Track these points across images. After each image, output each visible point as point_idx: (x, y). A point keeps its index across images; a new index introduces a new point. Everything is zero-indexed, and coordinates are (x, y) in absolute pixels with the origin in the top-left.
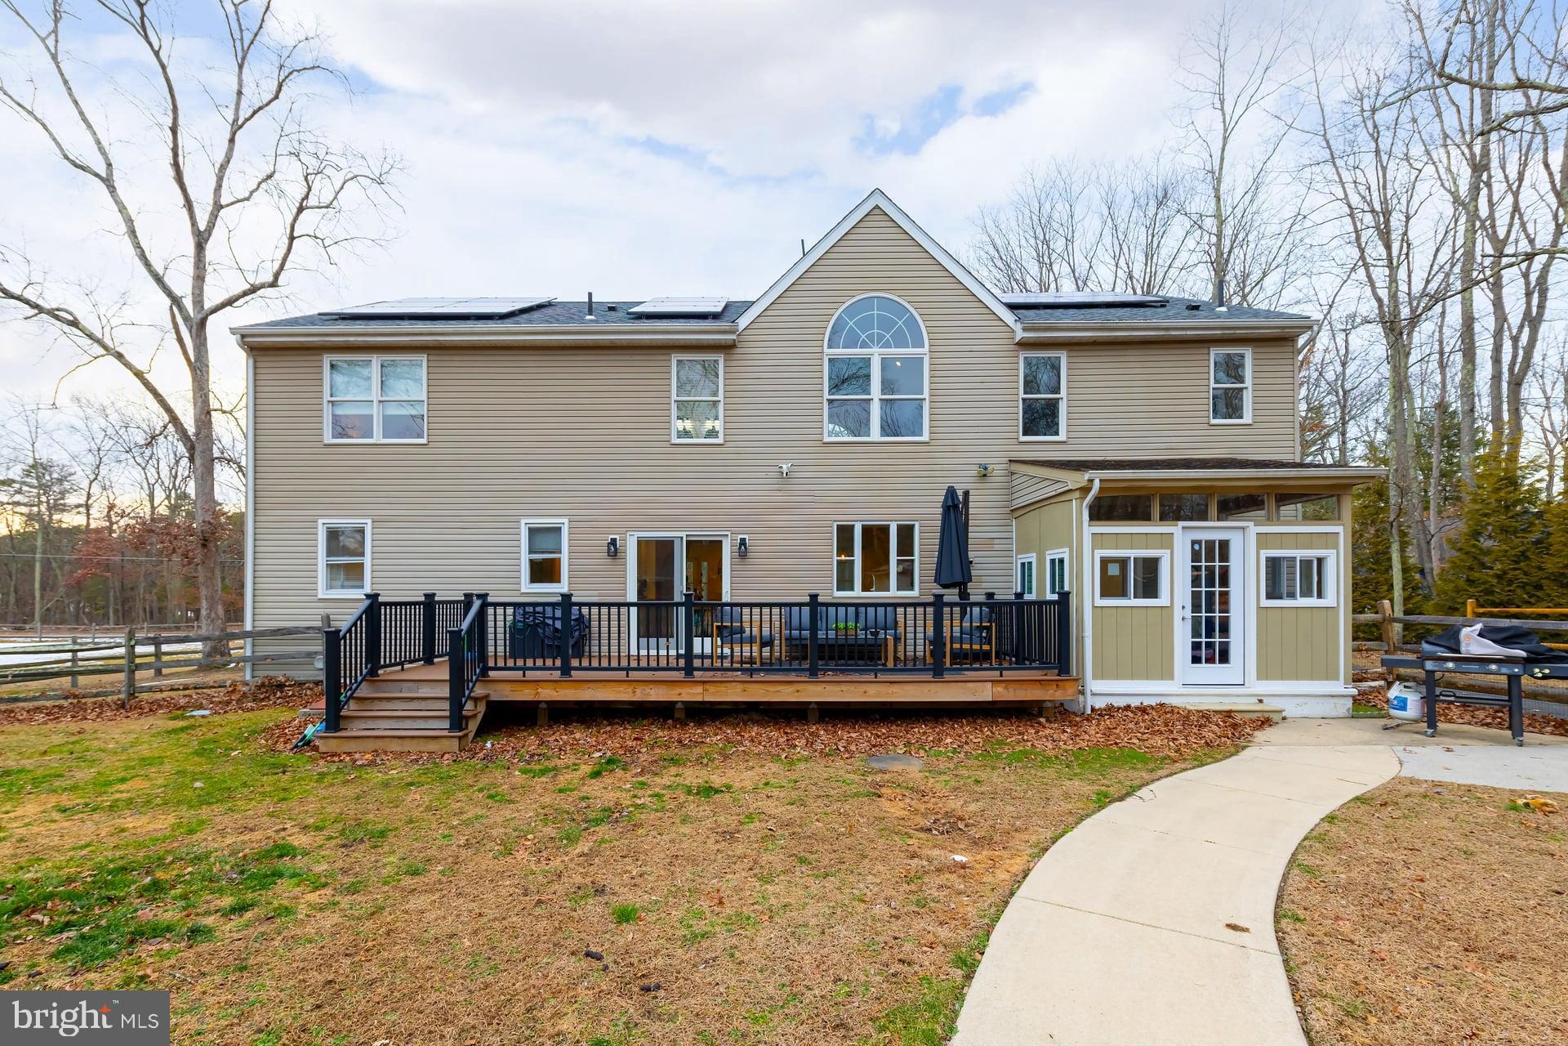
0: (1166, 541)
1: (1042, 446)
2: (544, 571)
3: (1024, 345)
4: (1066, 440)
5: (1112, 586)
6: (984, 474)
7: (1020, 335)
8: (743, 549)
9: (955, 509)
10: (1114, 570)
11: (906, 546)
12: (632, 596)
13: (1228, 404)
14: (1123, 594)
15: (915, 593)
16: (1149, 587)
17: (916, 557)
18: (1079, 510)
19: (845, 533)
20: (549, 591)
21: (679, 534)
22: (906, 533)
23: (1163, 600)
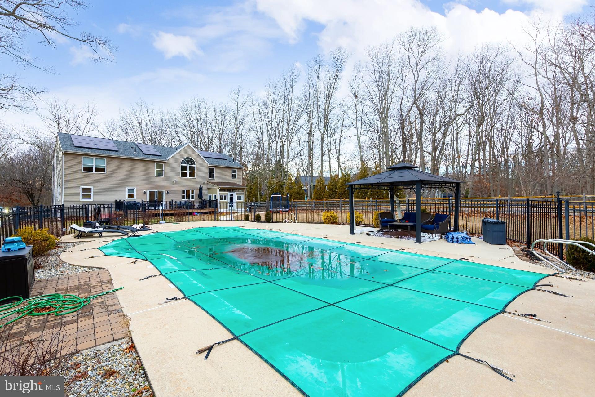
0: (227, 194)
1: (211, 180)
2: (131, 196)
3: (209, 166)
4: (214, 179)
5: (221, 199)
6: (204, 183)
7: (209, 165)
8: (167, 193)
9: (201, 188)
10: (222, 197)
11: (193, 193)
12: (148, 200)
13: (234, 176)
14: (223, 200)
15: (194, 200)
16: (225, 199)
17: (194, 195)
18: (218, 190)
19: (184, 191)
20: (131, 199)
21: (157, 190)
22: (193, 191)
23: (226, 200)
